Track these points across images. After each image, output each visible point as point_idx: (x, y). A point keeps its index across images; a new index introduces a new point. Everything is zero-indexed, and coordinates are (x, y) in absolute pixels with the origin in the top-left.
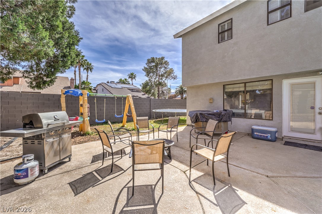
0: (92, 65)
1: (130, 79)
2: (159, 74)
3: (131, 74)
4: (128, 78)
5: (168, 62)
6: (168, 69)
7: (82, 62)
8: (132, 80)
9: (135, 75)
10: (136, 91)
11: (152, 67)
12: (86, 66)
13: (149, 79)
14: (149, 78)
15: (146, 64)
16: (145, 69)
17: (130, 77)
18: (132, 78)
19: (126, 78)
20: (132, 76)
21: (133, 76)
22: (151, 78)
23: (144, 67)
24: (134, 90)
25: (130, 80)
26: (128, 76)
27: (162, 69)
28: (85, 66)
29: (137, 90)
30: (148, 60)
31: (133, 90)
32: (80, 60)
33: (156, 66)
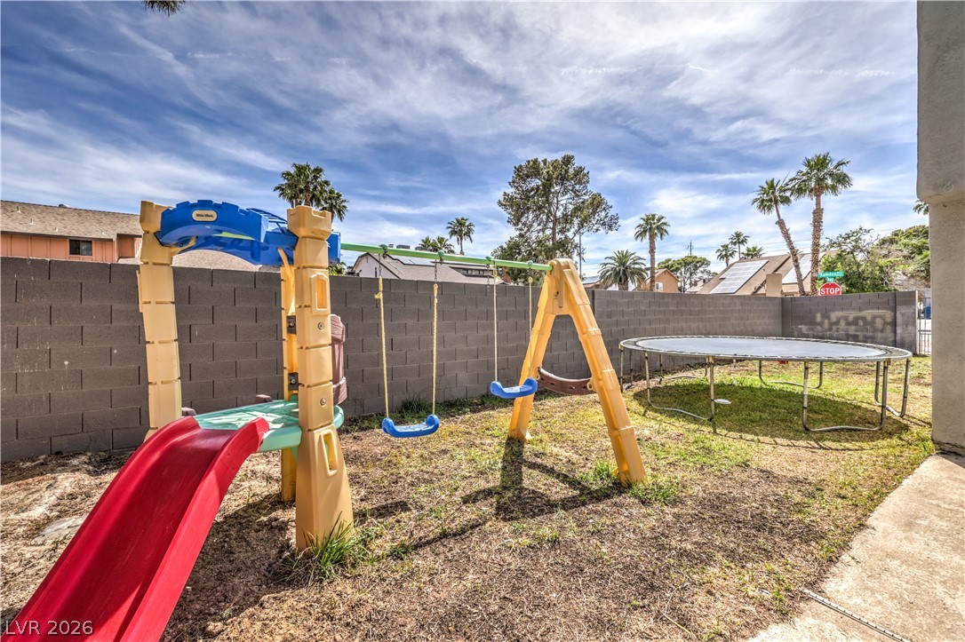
0: (342, 198)
1: (455, 238)
2: (555, 216)
3: (458, 220)
4: (447, 237)
5: (585, 171)
6: (586, 197)
7: (315, 187)
8: (460, 241)
9: (470, 225)
10: (477, 273)
11: (532, 193)
12: (326, 203)
13: (518, 232)
14: (521, 229)
15: (512, 184)
16: (508, 202)
17: (456, 232)
18: (461, 236)
19: (441, 236)
20: (461, 229)
21: (465, 230)
22: (529, 230)
23: (505, 193)
24: (469, 272)
25: (453, 241)
26: (450, 230)
27: (566, 197)
28: (323, 203)
29: (479, 270)
30: (518, 170)
31: (467, 270)
32: (308, 182)
33: (546, 189)
